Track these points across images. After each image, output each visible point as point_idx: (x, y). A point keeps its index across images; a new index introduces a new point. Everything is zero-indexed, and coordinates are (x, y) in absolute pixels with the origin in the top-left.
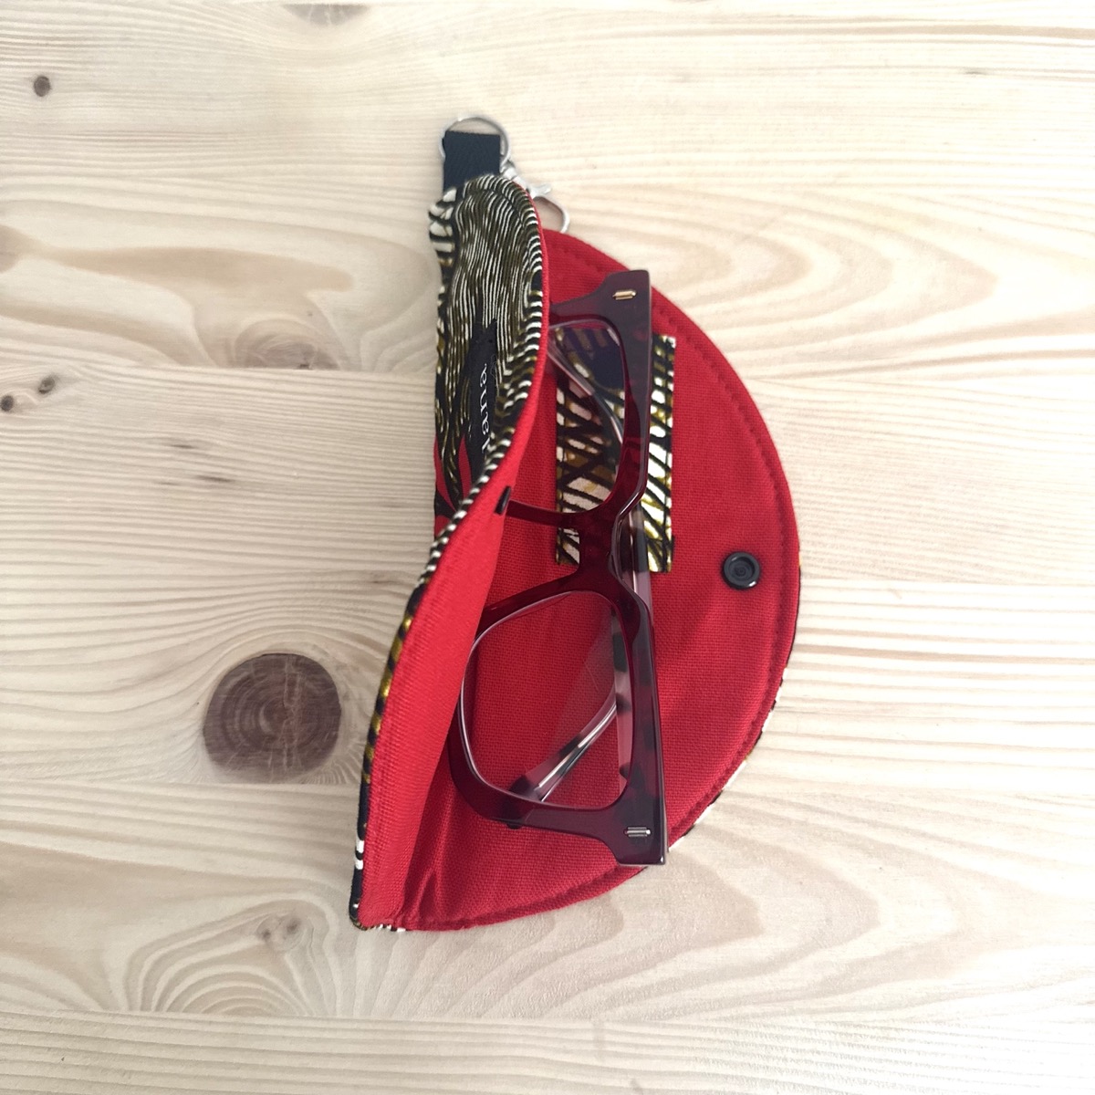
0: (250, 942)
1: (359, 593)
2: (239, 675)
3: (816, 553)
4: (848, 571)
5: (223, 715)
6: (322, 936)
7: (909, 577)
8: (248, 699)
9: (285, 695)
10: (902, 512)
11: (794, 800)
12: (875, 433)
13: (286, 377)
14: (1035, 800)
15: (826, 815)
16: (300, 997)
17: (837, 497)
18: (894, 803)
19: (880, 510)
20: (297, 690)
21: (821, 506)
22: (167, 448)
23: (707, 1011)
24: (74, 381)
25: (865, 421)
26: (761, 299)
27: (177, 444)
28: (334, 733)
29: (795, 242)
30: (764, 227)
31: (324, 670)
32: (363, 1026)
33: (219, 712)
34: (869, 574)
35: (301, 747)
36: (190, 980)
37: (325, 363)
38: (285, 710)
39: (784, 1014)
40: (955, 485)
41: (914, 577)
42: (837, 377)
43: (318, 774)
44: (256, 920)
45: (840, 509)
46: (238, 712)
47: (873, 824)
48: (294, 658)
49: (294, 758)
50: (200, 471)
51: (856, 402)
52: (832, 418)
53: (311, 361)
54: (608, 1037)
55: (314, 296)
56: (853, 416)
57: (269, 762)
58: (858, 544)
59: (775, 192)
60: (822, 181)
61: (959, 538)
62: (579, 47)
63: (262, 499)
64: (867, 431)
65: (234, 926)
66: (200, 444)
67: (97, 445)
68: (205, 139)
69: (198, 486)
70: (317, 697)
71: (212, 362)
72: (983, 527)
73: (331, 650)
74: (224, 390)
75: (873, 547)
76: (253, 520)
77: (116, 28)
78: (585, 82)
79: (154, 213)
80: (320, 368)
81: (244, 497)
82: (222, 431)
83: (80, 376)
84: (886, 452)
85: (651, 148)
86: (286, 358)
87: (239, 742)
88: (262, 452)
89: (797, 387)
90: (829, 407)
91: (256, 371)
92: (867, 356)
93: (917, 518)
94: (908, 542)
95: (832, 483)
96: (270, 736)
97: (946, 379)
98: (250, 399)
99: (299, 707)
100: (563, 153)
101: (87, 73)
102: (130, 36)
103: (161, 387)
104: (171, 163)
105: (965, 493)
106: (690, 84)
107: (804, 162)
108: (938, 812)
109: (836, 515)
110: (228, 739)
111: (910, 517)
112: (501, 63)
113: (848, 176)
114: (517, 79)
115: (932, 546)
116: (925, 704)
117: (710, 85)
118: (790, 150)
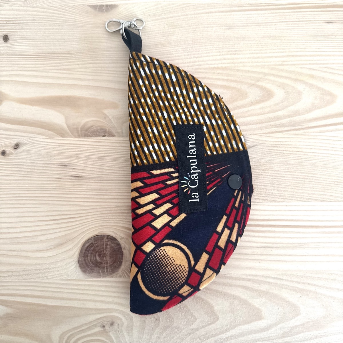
0: (98, 329)
2: (89, 243)
3: (278, 194)
4: (290, 199)
5: (84, 256)
6: (121, 326)
8: (92, 251)
9: (105, 249)
10: (307, 179)
11: (273, 276)
12: (298, 152)
13: (98, 140)
15: (283, 281)
17: (285, 174)
18: (305, 275)
19: (300, 178)
20: (108, 247)
21: (280, 178)
22: (60, 166)
24: (25, 144)
26: (258, 106)
27: (63, 165)
28: (121, 261)
29: (269, 86)
30: (258, 81)
31: (117, 240)
33: (83, 255)
34: (296, 200)
35: (110, 266)
37: (111, 135)
38: (105, 254)
40: (324, 169)
41: (311, 201)
42: (284, 133)
43: (117, 274)
44: (100, 322)
45: (286, 178)
46: (89, 255)
47: (298, 283)
48: (107, 236)
49: (109, 269)
50: (71, 174)
51: (291, 141)
52: (283, 147)
53: (106, 134)
55: (106, 112)
56: (290, 146)
57: (101, 271)
58: (293, 190)
59: (262, 68)
60: (278, 63)
61: (325, 187)
62: (192, 17)
63: (92, 183)
64: (295, 151)
65: (93, 324)
66: (70, 165)
67: (36, 166)
68: (64, 56)
69: (71, 179)
70: (115, 249)
71: (73, 136)
72: (333, 183)
73: (118, 233)
74: (77, 146)
75: (297, 191)
76: (90, 190)
77: (30, 16)
78: (195, 30)
79: (48, 83)
80: (109, 137)
81: (87, 182)
82: (77, 160)
83: (27, 142)
84: (301, 158)
85: (219, 54)
86: (98, 134)
87: (90, 265)
88: (92, 166)
89: (271, 137)
90: (282, 143)
91: (88, 139)
92: (294, 125)
93: (312, 181)
94: (309, 189)
95: (283, 170)
96: (100, 263)
97: (321, 133)
98: (86, 148)
99: (109, 253)
100: (188, 57)
101: (21, 33)
102: (35, 19)
103: (56, 145)
104: (53, 65)
105: (328, 171)
106: (231, 30)
107: (271, 57)
108: (319, 278)
109: (285, 181)
110: (86, 264)
111: (310, 180)
112: (166, 24)
113: (286, 62)
114: (171, 30)
115: (317, 190)
116: (315, 243)
117: (238, 30)
118: (266, 53)
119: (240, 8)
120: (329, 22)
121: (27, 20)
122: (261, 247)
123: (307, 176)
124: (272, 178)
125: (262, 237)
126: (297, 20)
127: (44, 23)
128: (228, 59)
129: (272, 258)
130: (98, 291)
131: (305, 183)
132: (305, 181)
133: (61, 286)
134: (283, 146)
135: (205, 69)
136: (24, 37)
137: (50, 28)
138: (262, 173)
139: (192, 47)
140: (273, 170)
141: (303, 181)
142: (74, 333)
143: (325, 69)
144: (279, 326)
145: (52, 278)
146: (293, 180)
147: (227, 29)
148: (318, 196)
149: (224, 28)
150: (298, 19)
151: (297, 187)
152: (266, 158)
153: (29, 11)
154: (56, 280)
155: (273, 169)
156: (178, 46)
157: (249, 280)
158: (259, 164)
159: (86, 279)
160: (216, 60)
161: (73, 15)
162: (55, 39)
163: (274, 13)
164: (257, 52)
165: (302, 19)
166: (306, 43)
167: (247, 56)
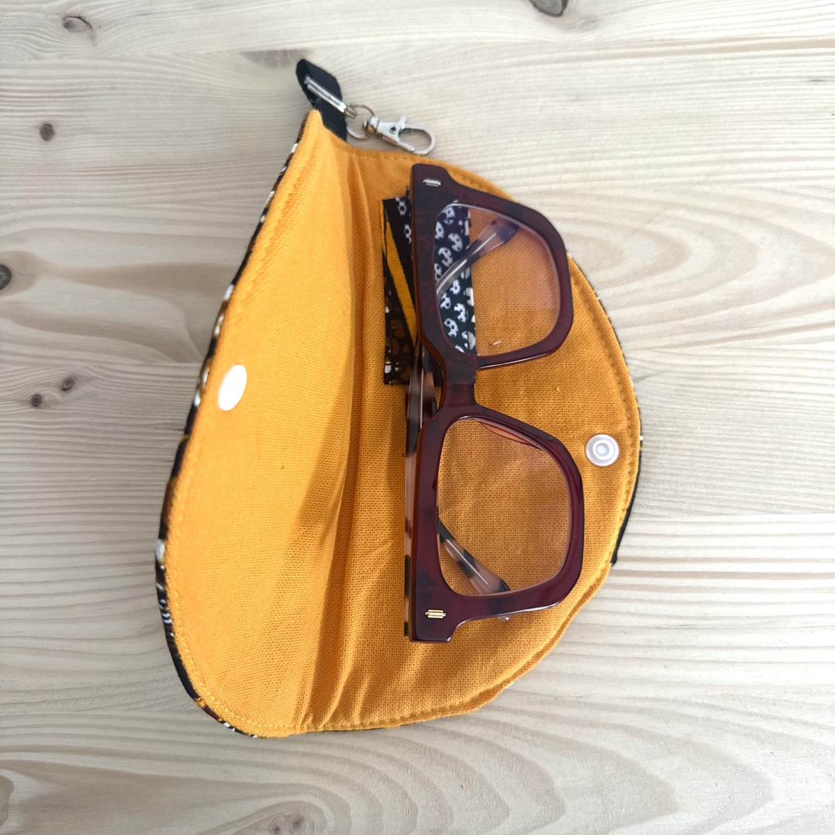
3: (707, 494)
4: (736, 508)
6: (321, 829)
7: (785, 511)
10: (777, 456)
11: (699, 701)
12: (751, 390)
15: (725, 712)
17: (724, 446)
18: (781, 698)
19: (758, 455)
21: (710, 455)
22: (170, 432)
24: (89, 379)
26: (650, 282)
29: (674, 233)
30: (649, 222)
34: (752, 510)
40: (818, 432)
41: (789, 511)
42: (716, 345)
44: (267, 819)
45: (725, 456)
47: (766, 718)
51: (734, 365)
52: (715, 379)
56: (732, 377)
58: (744, 485)
59: (656, 191)
60: (696, 179)
61: (824, 475)
62: (488, 75)
64: (745, 390)
65: (250, 824)
67: (113, 432)
68: (183, 169)
75: (755, 487)
77: (105, 80)
78: (495, 106)
79: (146, 235)
83: (94, 374)
84: (761, 406)
85: (552, 158)
89: (685, 355)
90: (712, 370)
92: (741, 326)
93: (789, 461)
94: (783, 481)
95: (718, 434)
97: (807, 343)
101: (83, 119)
102: (117, 86)
103: (162, 381)
104: (158, 191)
105: (826, 438)
106: (581, 103)
107: (679, 165)
108: (816, 704)
109: (723, 462)
111: (784, 461)
112: (424, 93)
113: (716, 175)
114: (438, 106)
115: (802, 484)
116: (803, 616)
117: (597, 102)
118: (667, 155)
119: (602, 52)
120: (816, 80)
122: (669, 628)
123: (778, 450)
124: (692, 456)
125: (670, 602)
126: (740, 77)
127: (138, 94)
128: (576, 171)
129: (696, 654)
131: (772, 468)
132: (771, 462)
133: (171, 728)
134: (715, 377)
136: (91, 129)
137: (151, 105)
138: (665, 442)
139: (488, 145)
140: (692, 435)
141: (767, 462)
143: (811, 192)
144: (719, 830)
145: (150, 706)
146: (741, 460)
147: (571, 101)
148: (804, 499)
149: (564, 98)
151: (752, 476)
152: (674, 406)
153: (103, 67)
154: (160, 711)
155: (692, 433)
157: (640, 711)
158: (658, 421)
160: (545, 174)
162: (164, 131)
163: (682, 62)
164: (644, 152)
165: (751, 73)
166: (762, 129)
167: (621, 163)
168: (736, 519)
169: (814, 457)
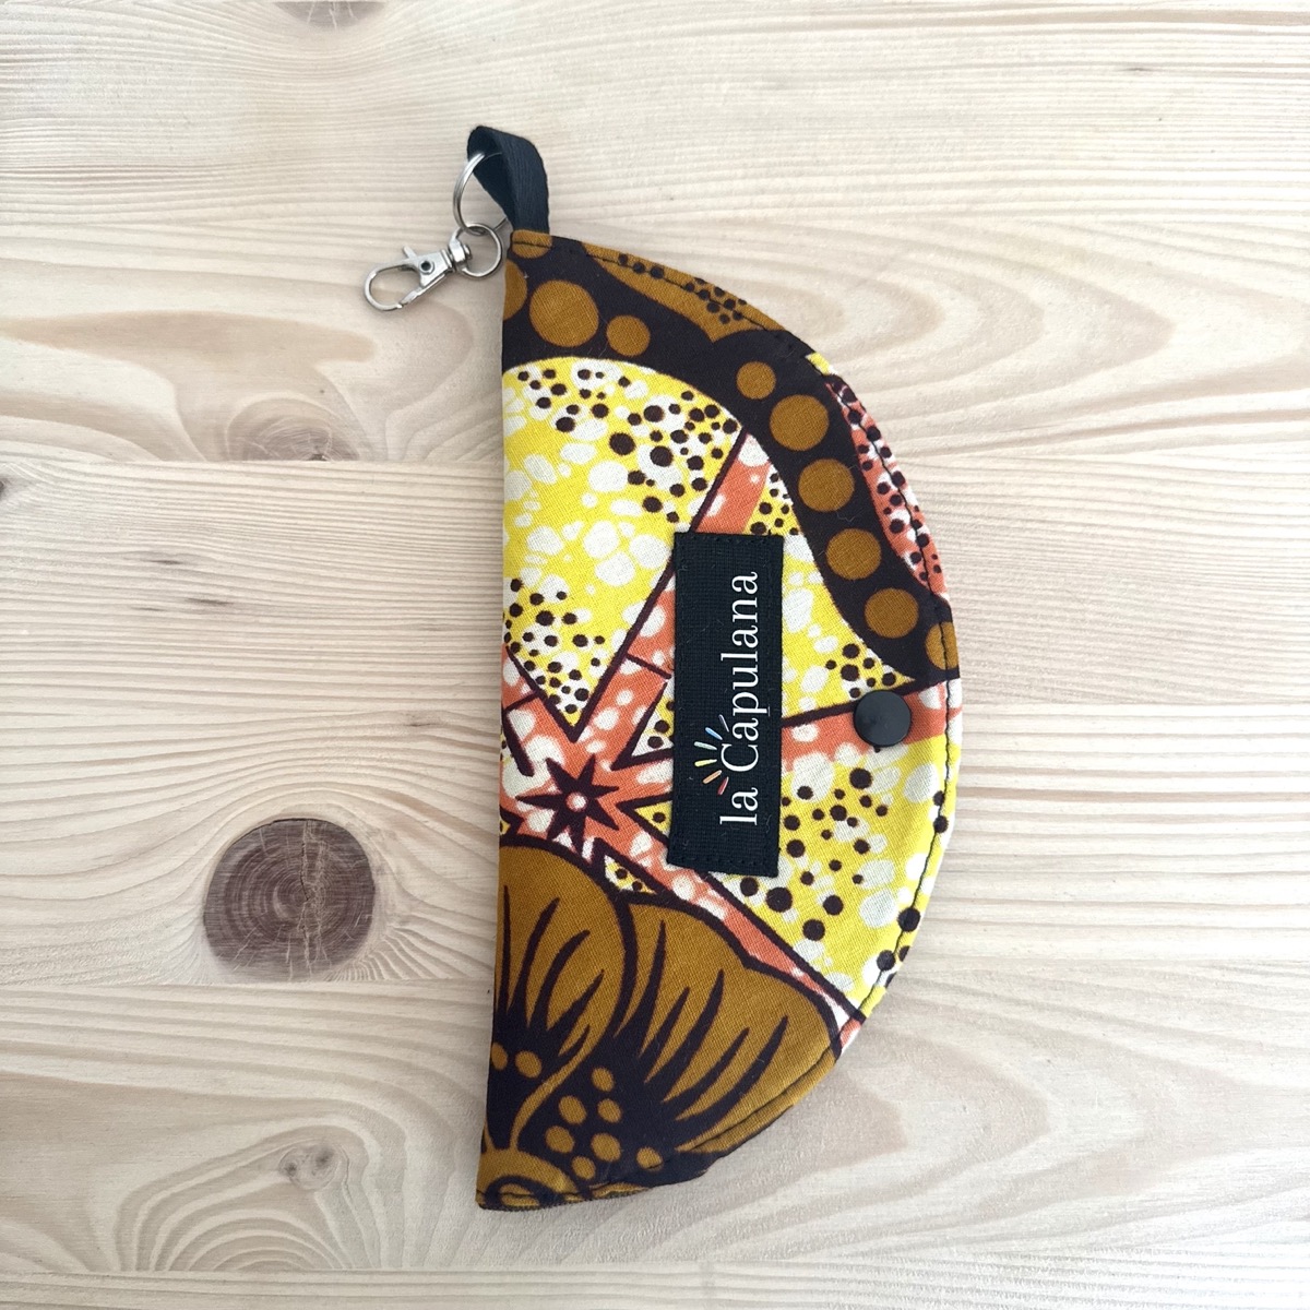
0: (270, 1179)
1: (394, 739)
2: (244, 848)
4: (999, 693)
5: (227, 899)
6: (361, 1170)
7: (1074, 699)
8: (258, 878)
9: (305, 872)
10: (1063, 618)
11: (940, 980)
12: (1027, 521)
13: (293, 472)
14: (1235, 969)
15: (980, 998)
16: (335, 1246)
17: (983, 602)
18: (1063, 979)
19: (1035, 616)
20: (319, 864)
22: (148, 564)
23: (839, 1245)
24: (27, 483)
25: (1014, 506)
26: (881, 358)
27: (160, 559)
28: (367, 916)
29: (920, 286)
30: (883, 268)
31: (353, 838)
32: (415, 1279)
33: (222, 895)
34: (1024, 696)
35: (326, 934)
36: (197, 1230)
37: (343, 452)
38: (305, 890)
39: (933, 1245)
40: (1127, 583)
41: (1080, 699)
42: (978, 454)
43: (349, 967)
44: (277, 1152)
45: (985, 617)
46: (246, 893)
47: (1039, 1008)
48: (314, 823)
49: (317, 949)
50: (189, 593)
51: (1002, 484)
52: (974, 503)
53: (325, 450)
54: (719, 1282)
55: (326, 368)
56: (999, 501)
57: (287, 954)
58: (1010, 660)
59: (894, 224)
60: (954, 207)
61: (1133, 648)
62: (648, 47)
63: (268, 625)
64: (1018, 520)
65: (250, 1161)
66: (188, 559)
67: (60, 563)
68: (183, 174)
69: (187, 612)
70: (346, 873)
71: (200, 455)
72: (1163, 634)
73: (359, 813)
74: (217, 489)
75: (1028, 663)
76: (258, 651)
77: (67, 37)
78: (656, 92)
79: (124, 270)
80: (335, 459)
81: (245, 624)
82: (215, 541)
83: (35, 476)
84: (1042, 545)
86: (293, 447)
87: (248, 931)
88: (267, 565)
90: (970, 490)
91: (258, 465)
92: (1017, 426)
93: (1082, 626)
94: (1072, 656)
95: (976, 585)
96: (286, 923)
97: (1113, 452)
98: (249, 500)
99: (323, 886)
100: (631, 182)
101: (32, 95)
102: (85, 47)
103: (138, 488)
104: (142, 205)
105: (1140, 593)
106: (787, 92)
107: (930, 186)
108: (1116, 989)
109: (981, 625)
110: (234, 927)
111: (1073, 625)
112: (552, 70)
113: (983, 202)
114: (572, 90)
115: (1100, 660)
116: (1098, 856)
117: (811, 91)
118: (912, 171)
119: (819, 19)
120: (1137, 69)
121: (57, 51)
126: (1023, 60)
127: (117, 60)
128: (776, 191)
130: (277, 1030)
131: (1057, 636)
133: (134, 1012)
135: (691, 223)
136: (43, 109)
137: (140, 77)
139: (646, 148)
141: (1049, 626)
142: (173, 1195)
143: (1125, 231)
144: (966, 1176)
145: (102, 979)
146: (1010, 623)
147: (770, 88)
148: (1105, 683)
149: (760, 83)
150: (1027, 56)
151: (1026, 647)
153: (66, 19)
154: (118, 986)
156: (595, 144)
159: (228, 985)
160: (729, 193)
161: (222, 37)
162: (156, 116)
163: (940, 36)
164: (879, 167)
165: (1041, 55)
166: (1054, 138)
167: (842, 181)
168: (1000, 709)
169: (1120, 621)
